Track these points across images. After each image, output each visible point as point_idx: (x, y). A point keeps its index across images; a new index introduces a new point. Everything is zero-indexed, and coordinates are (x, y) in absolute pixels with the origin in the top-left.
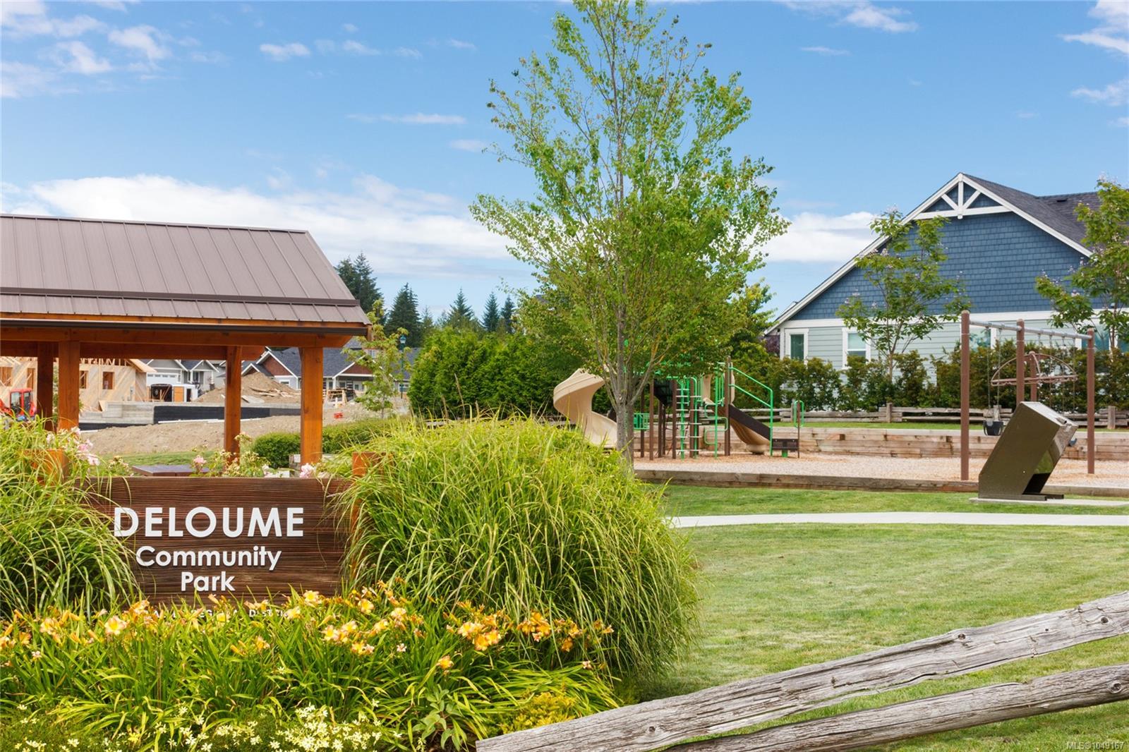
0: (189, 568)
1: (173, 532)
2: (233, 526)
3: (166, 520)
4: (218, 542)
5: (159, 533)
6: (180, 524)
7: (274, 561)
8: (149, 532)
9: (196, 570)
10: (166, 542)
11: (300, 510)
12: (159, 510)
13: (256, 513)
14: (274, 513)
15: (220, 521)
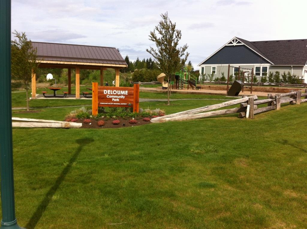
0: (113, 98)
2: (119, 93)
3: (110, 92)
5: (110, 94)
6: (112, 92)
7: (124, 98)
8: (108, 93)
9: (114, 98)
11: (127, 91)
13: (122, 91)
14: (124, 91)
15: (117, 92)
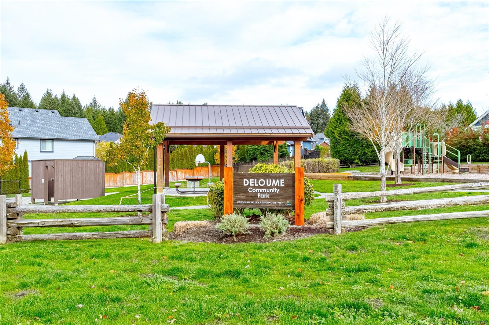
0: (259, 192)
1: (256, 185)
2: (269, 184)
3: (254, 182)
4: (266, 187)
5: (253, 185)
7: (278, 191)
8: (251, 185)
9: (261, 193)
10: (254, 187)
11: (283, 180)
12: (253, 180)
13: (274, 181)
14: (278, 181)
15: (266, 182)
